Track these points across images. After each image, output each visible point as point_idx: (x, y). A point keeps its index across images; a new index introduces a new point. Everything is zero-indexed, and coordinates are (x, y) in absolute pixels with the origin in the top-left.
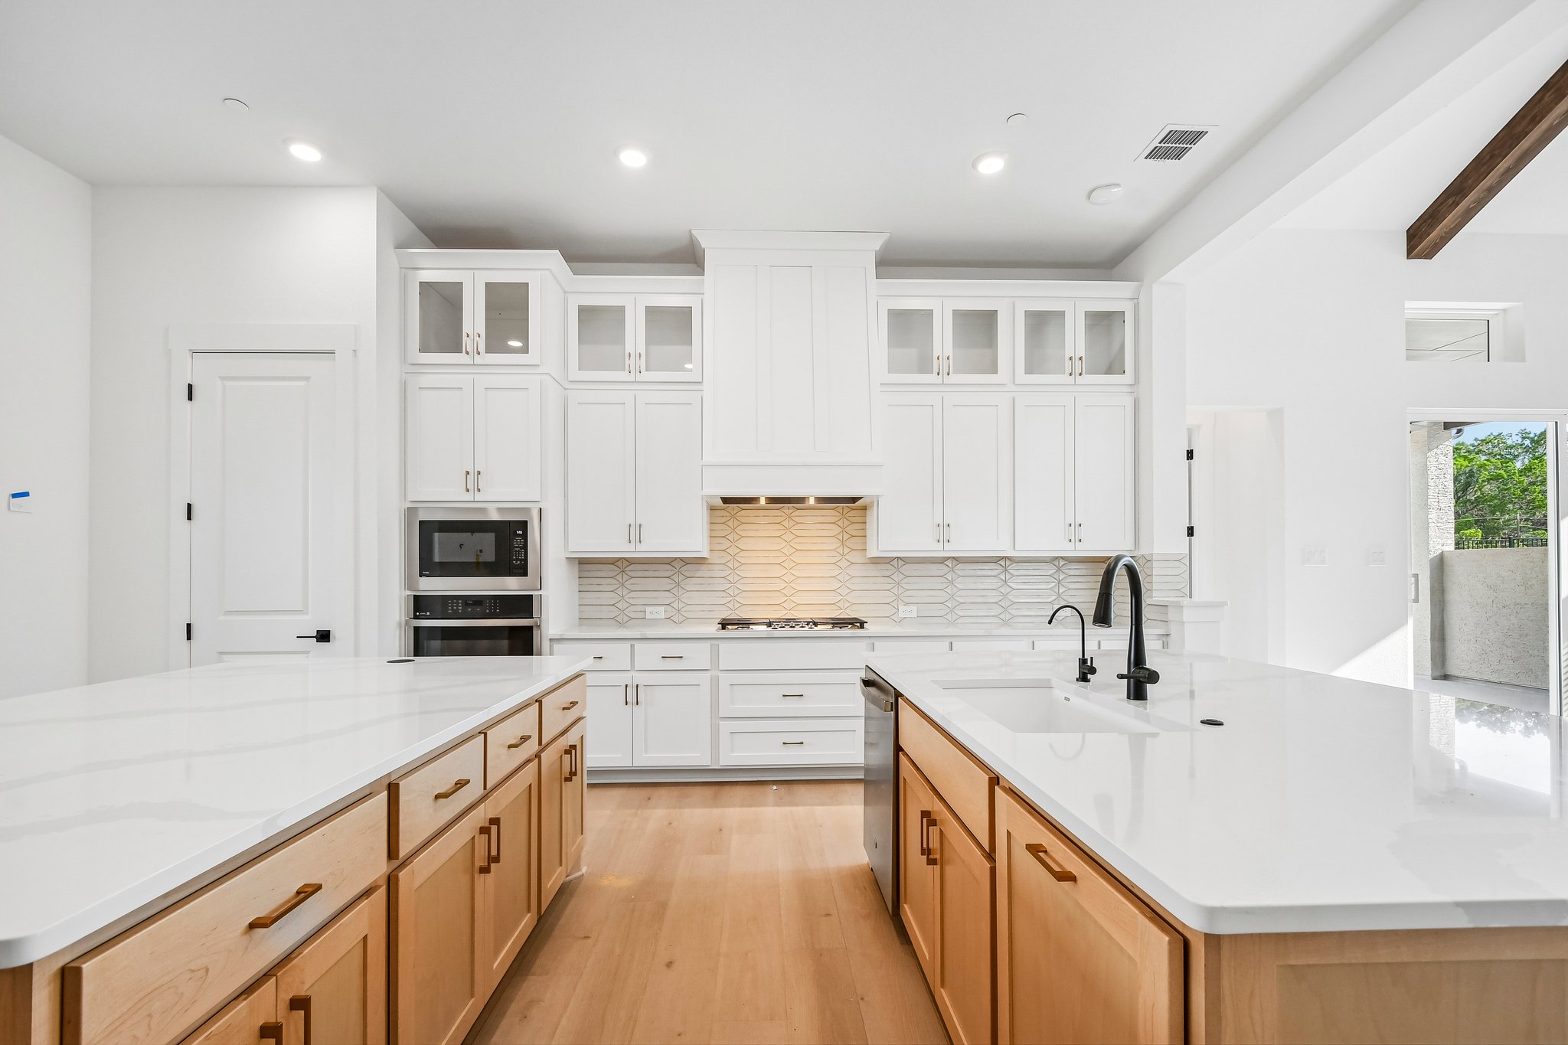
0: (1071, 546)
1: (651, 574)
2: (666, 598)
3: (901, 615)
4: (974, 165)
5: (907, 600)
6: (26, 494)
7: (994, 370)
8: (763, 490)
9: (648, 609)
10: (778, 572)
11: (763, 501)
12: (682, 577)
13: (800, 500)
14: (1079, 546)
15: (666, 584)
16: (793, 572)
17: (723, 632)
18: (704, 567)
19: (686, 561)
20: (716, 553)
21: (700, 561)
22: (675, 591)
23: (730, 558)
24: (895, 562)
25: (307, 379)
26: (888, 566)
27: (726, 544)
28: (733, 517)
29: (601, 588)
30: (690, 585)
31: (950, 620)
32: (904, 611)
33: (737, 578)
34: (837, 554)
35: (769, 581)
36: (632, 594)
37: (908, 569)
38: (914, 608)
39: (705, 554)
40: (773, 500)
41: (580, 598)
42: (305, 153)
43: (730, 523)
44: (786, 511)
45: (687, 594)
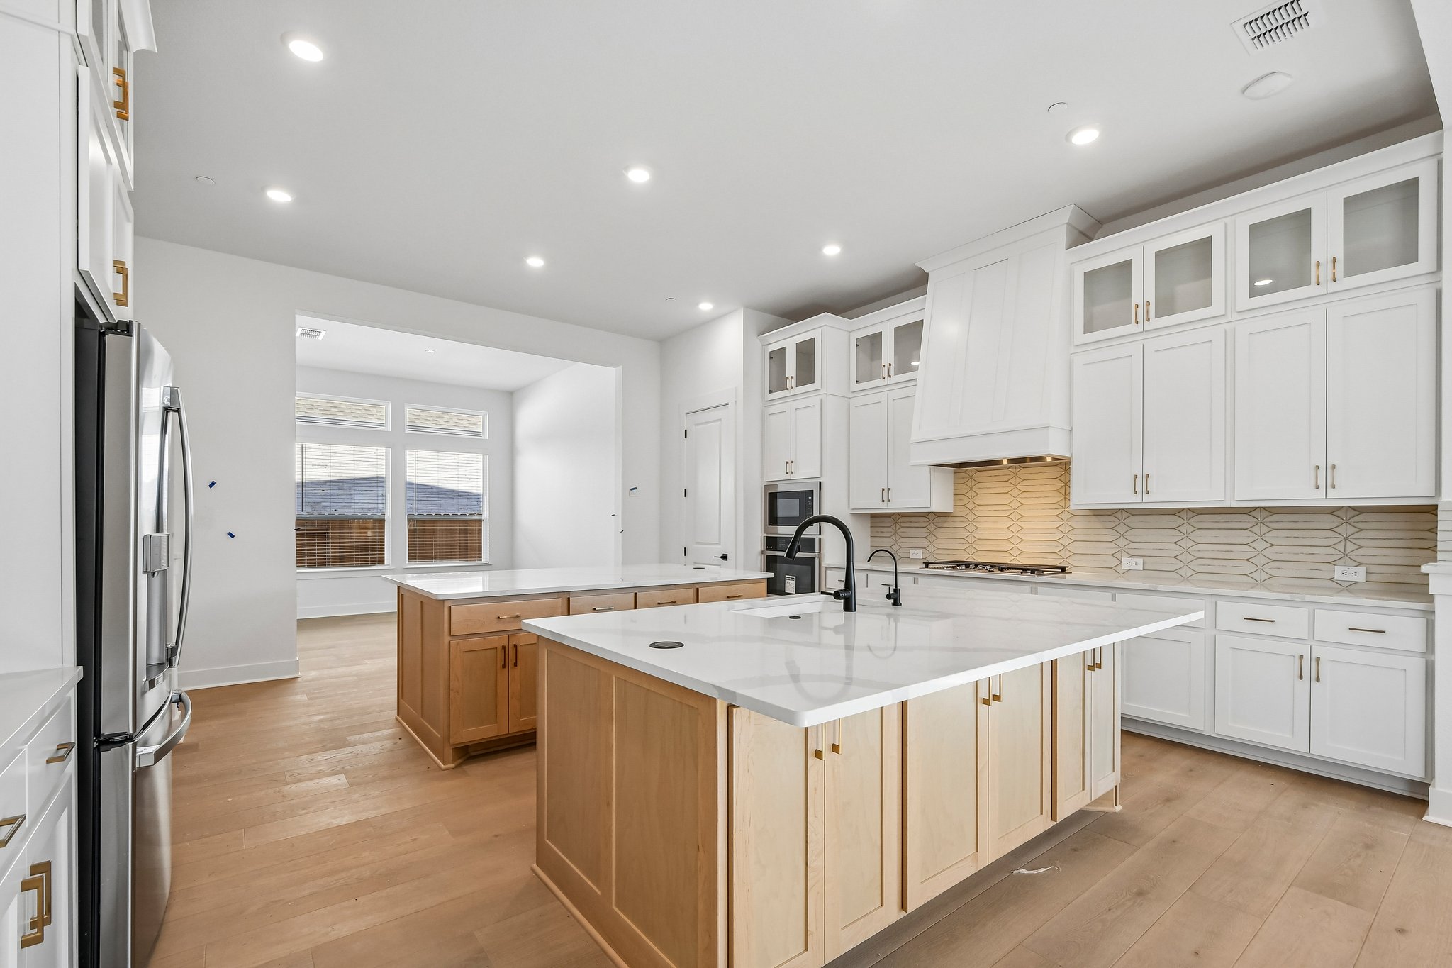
0: (1320, 493)
1: (913, 524)
2: (923, 542)
3: (1125, 566)
4: (1068, 137)
5: (1132, 552)
6: (636, 488)
7: (1207, 302)
8: (1004, 454)
9: (912, 551)
10: (1008, 523)
11: (1005, 462)
12: (934, 527)
13: (997, 462)
14: (1331, 493)
15: (924, 532)
16: (1019, 523)
17: (926, 569)
18: (949, 519)
19: (937, 515)
20: (958, 508)
21: (946, 515)
22: (929, 538)
23: (968, 511)
24: (1119, 515)
25: (720, 420)
26: (1111, 518)
27: (966, 500)
28: (971, 478)
29: (882, 534)
30: (940, 533)
31: (1183, 575)
32: (1127, 563)
33: (974, 528)
34: (1059, 507)
35: (1000, 531)
36: (902, 540)
37: (1133, 521)
38: (1140, 561)
39: (950, 509)
40: (1013, 461)
41: (871, 542)
42: (706, 307)
43: (969, 483)
44: (1013, 470)
45: (938, 541)
